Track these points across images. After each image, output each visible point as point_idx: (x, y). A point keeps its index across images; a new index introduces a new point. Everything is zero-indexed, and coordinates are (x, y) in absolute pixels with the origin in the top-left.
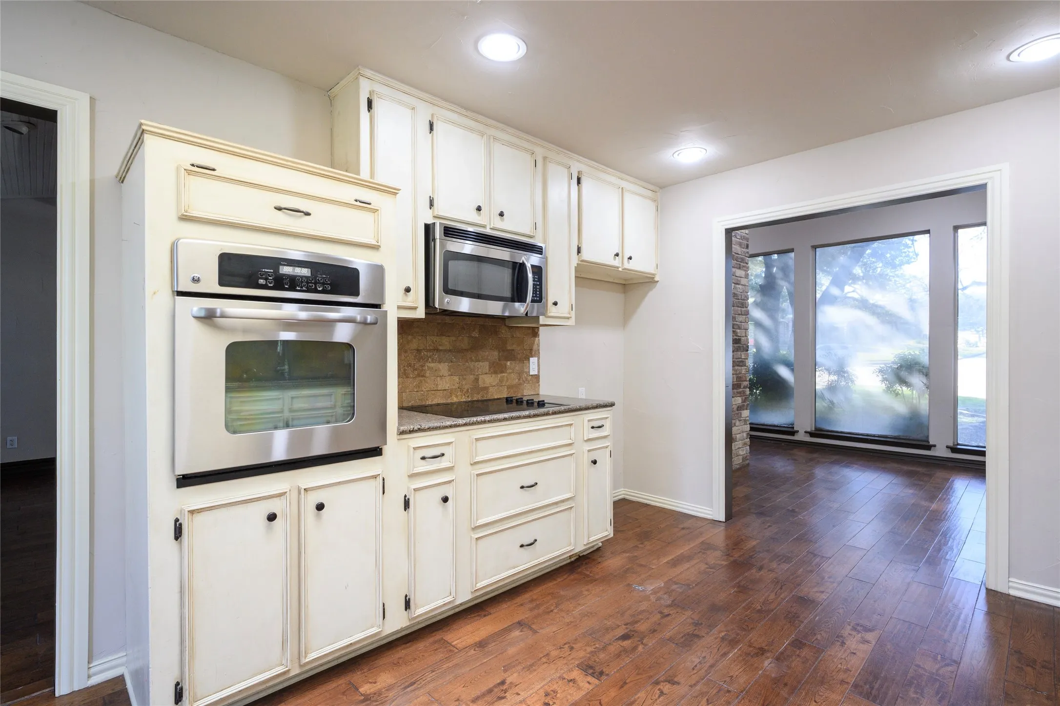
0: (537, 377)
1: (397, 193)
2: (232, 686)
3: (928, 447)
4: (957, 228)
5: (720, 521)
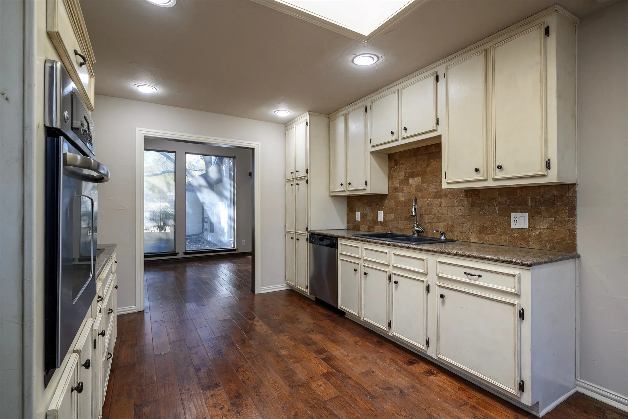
3: (175, 254)
4: (186, 153)
5: (141, 311)
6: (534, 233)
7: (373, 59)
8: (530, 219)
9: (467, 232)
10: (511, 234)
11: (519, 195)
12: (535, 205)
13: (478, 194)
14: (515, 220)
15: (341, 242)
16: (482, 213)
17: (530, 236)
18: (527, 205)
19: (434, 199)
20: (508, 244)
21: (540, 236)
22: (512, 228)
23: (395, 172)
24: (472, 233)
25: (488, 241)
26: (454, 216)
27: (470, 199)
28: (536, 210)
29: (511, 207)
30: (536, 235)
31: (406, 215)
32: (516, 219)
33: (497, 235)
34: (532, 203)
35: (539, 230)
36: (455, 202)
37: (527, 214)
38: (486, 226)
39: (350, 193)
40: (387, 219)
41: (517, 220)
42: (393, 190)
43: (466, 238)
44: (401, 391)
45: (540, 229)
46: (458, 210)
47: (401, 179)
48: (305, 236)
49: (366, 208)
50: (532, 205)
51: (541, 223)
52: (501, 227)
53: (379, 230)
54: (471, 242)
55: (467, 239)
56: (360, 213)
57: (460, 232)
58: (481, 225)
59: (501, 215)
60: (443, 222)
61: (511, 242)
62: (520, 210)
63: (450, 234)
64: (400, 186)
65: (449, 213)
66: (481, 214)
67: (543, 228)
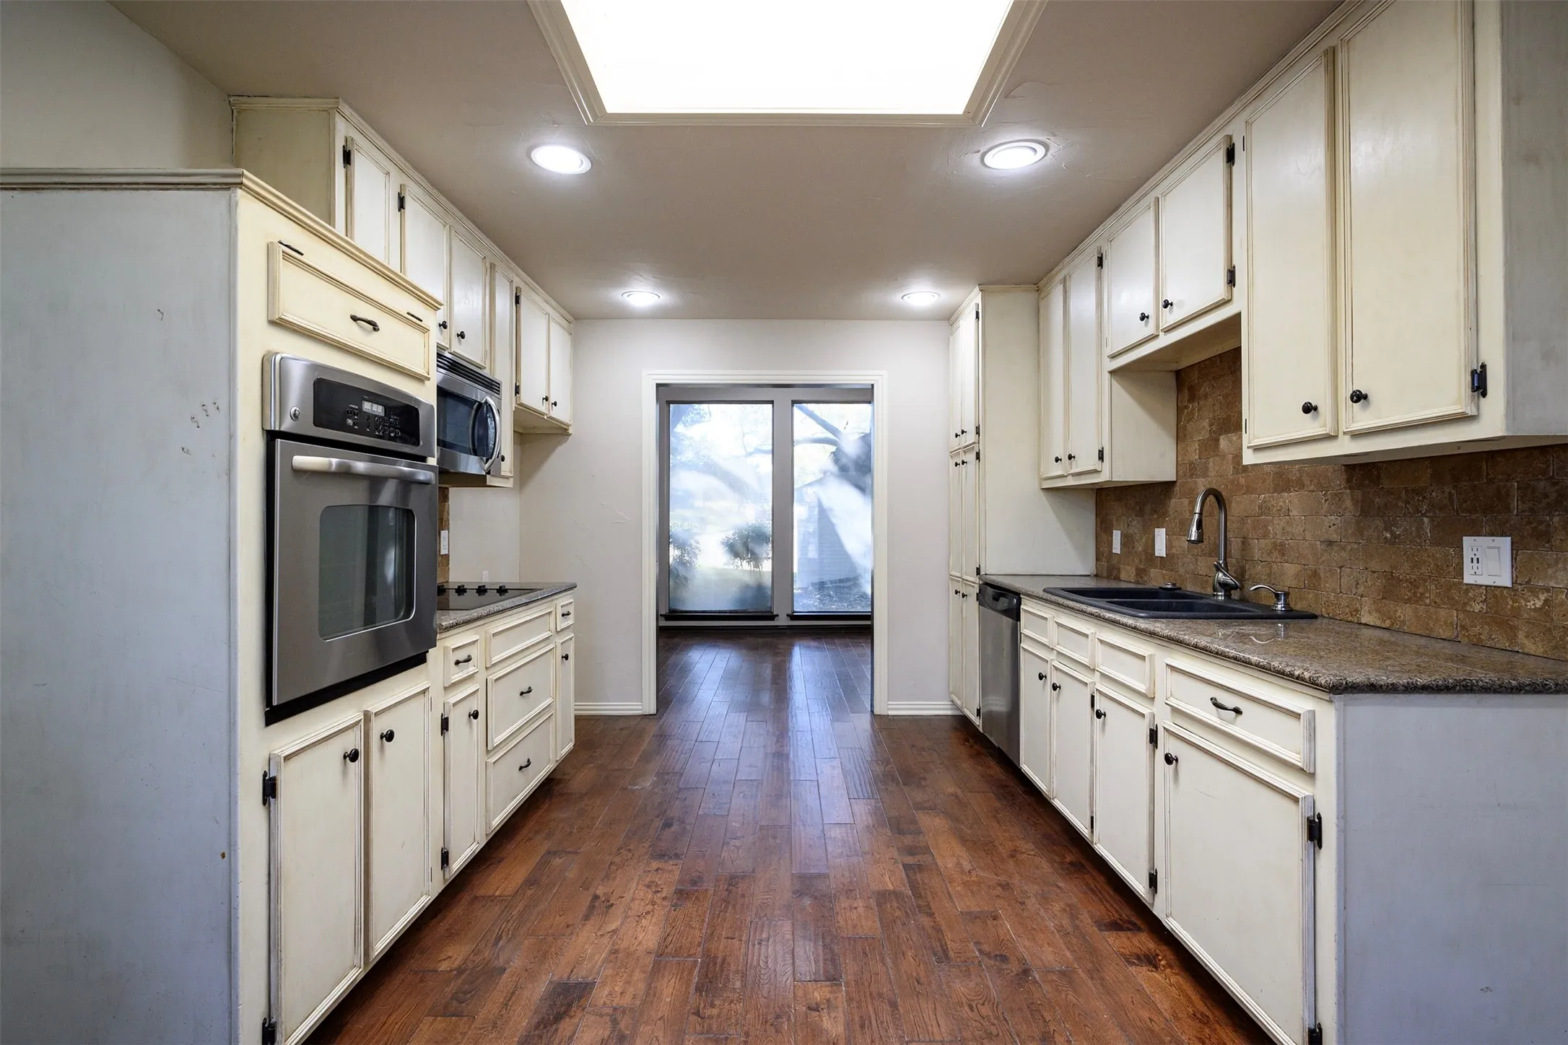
0: (447, 556)
1: (439, 309)
2: (315, 1008)
3: (772, 617)
4: (794, 402)
5: (651, 715)
6: (1530, 601)
7: (1035, 150)
8: (1517, 555)
9: (1351, 592)
10: (1465, 604)
11: (1486, 478)
12: (1532, 510)
13: (1379, 477)
14: (1472, 559)
15: (1027, 606)
16: (1388, 535)
17: (1516, 613)
18: (1508, 509)
19: (1273, 493)
20: (1457, 636)
21: (1547, 614)
22: (1467, 584)
23: (1189, 420)
24: (1362, 596)
25: (1404, 622)
26: (1318, 543)
27: (1359, 494)
28: (1533, 526)
29: (1465, 516)
30: (1536, 610)
31: (1213, 539)
32: (1477, 556)
33: (1428, 606)
34: (1523, 503)
35: (1543, 594)
36: (1323, 501)
37: (1509, 539)
38: (1399, 576)
39: (1074, 480)
40: (1174, 551)
41: (1478, 559)
42: (1187, 469)
43: (1347, 610)
44: (1026, 972)
45: (1547, 590)
46: (1330, 527)
47: (1201, 438)
48: (973, 587)
49: (1133, 519)
50: (1523, 511)
51: (1550, 571)
52: (1437, 580)
53: (1157, 579)
54: (1361, 624)
55: (1352, 615)
56: (1119, 532)
57: (1334, 591)
58: (1385, 571)
59: (1437, 542)
60: (1295, 561)
61: (1463, 627)
62: (1490, 526)
63: (1310, 596)
64: (1200, 458)
65: (1308, 536)
66: (1386, 538)
67: (1555, 586)
